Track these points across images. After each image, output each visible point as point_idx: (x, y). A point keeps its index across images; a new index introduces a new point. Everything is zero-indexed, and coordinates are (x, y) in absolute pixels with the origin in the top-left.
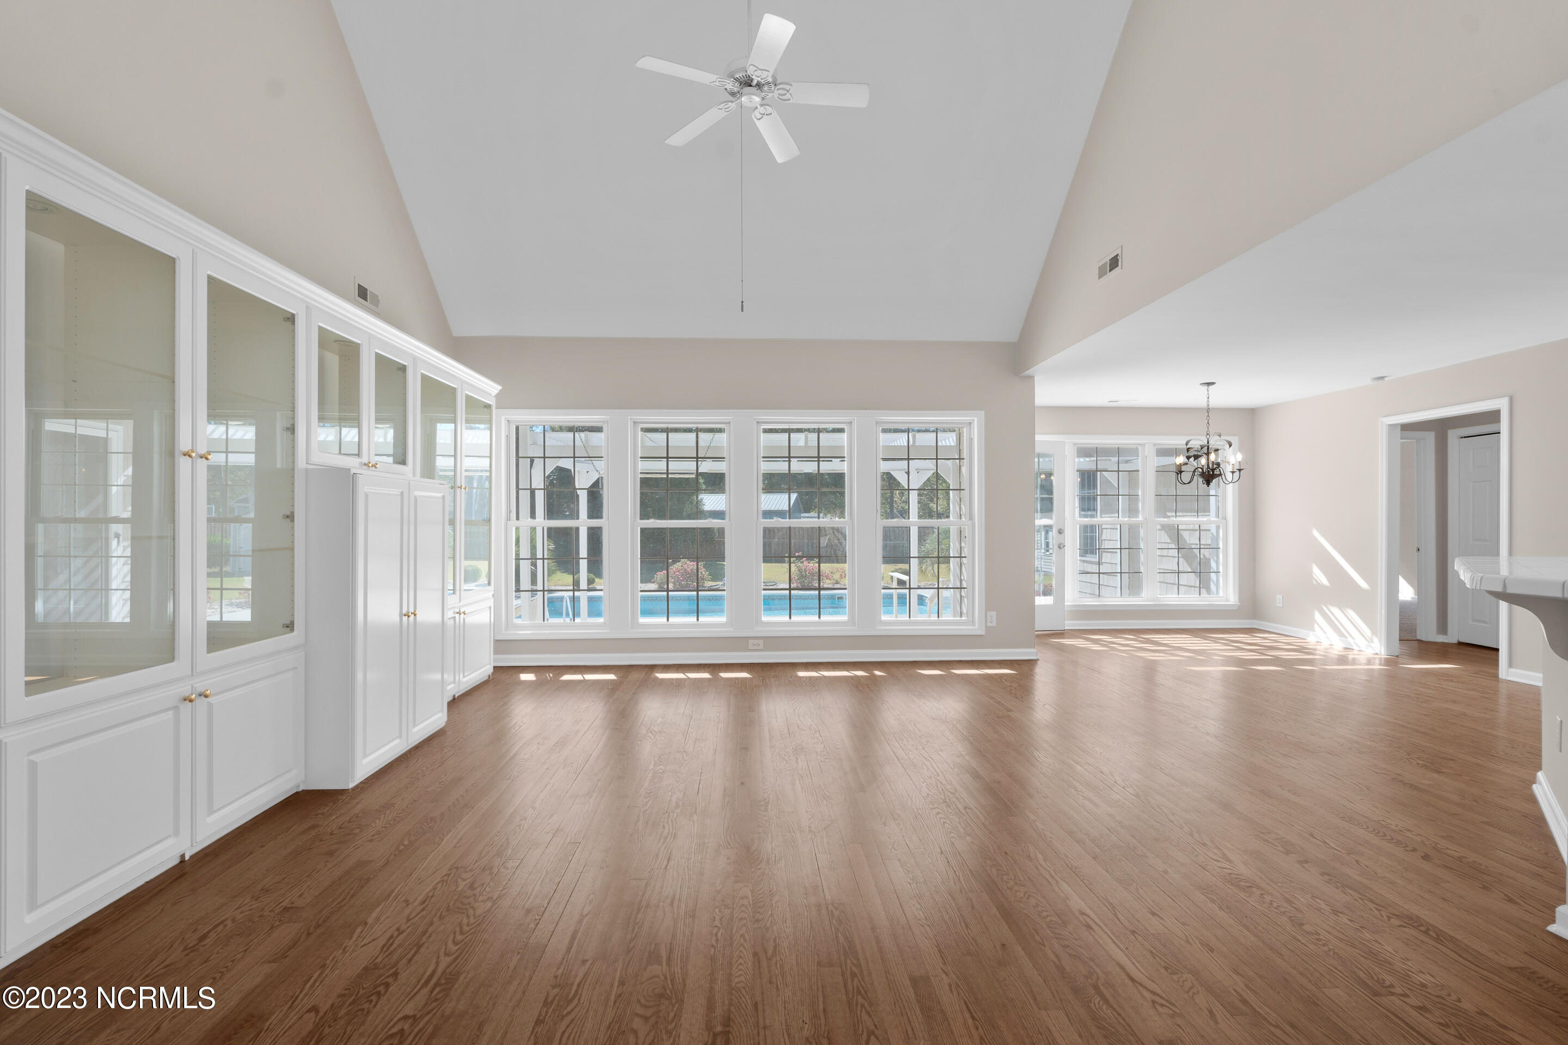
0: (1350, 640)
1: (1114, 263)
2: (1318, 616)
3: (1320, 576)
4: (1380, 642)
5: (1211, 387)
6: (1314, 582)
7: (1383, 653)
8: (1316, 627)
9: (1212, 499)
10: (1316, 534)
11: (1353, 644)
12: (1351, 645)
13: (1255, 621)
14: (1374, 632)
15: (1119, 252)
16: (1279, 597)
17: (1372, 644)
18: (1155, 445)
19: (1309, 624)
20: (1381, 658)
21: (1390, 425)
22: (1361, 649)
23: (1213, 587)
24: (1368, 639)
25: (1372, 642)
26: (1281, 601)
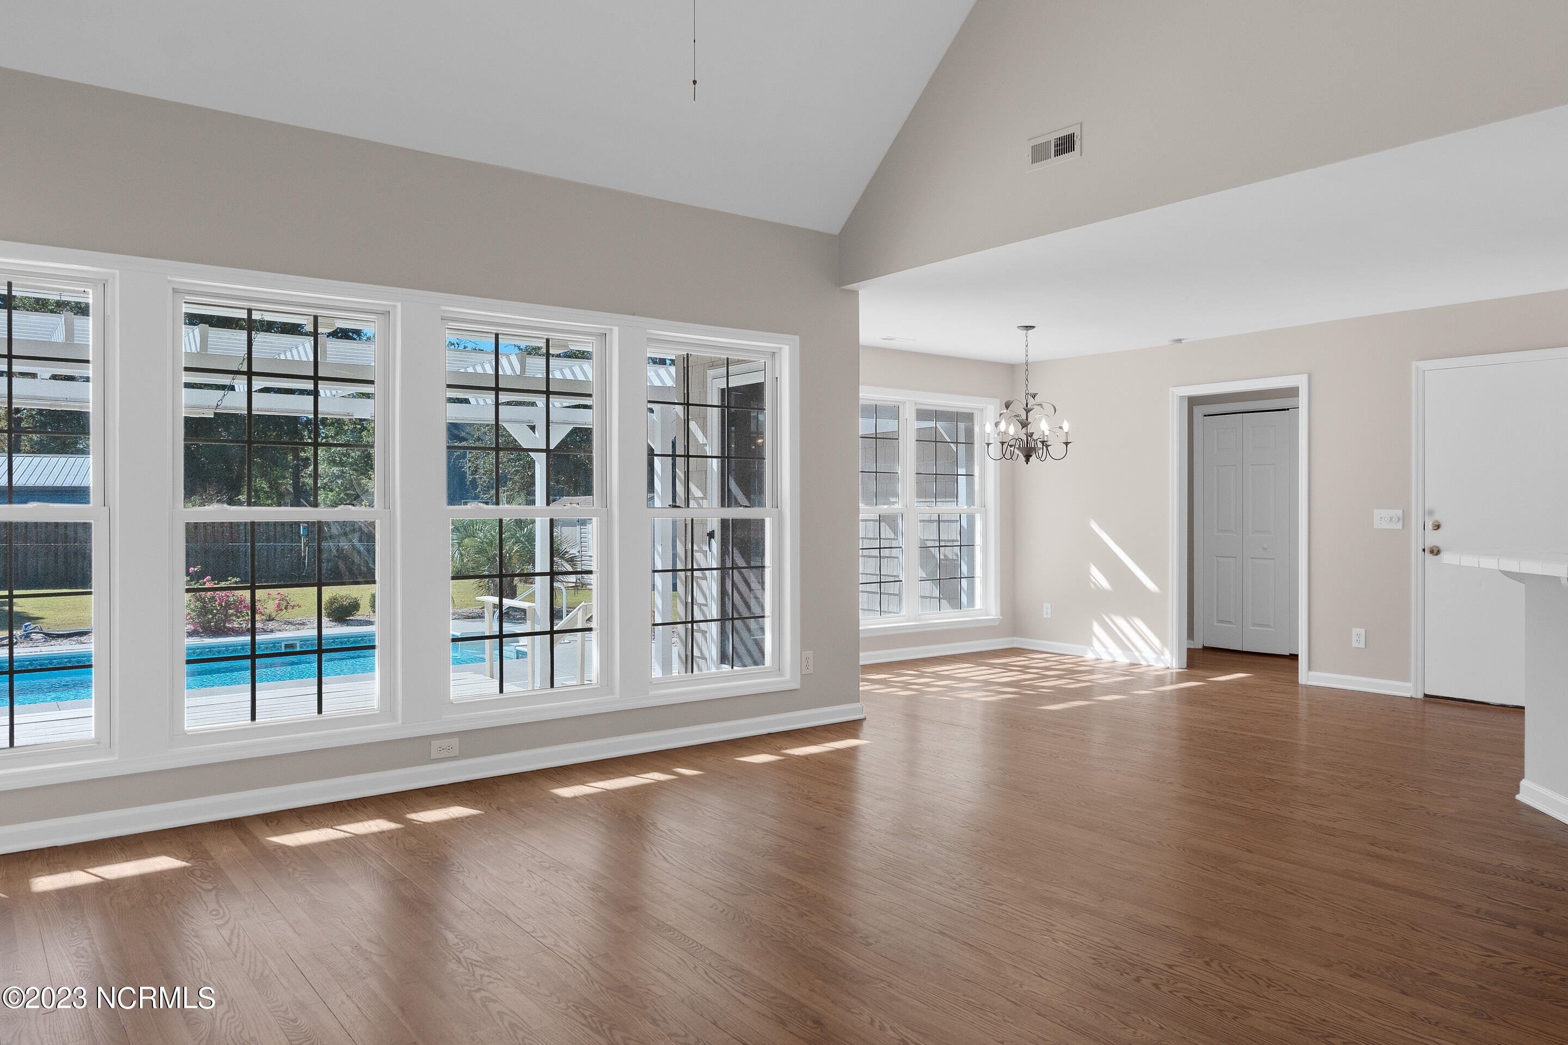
0: (1137, 654)
1: (1066, 145)
2: (1097, 628)
3: (1098, 577)
4: (1172, 653)
5: (1030, 332)
6: (1092, 585)
7: (1174, 666)
8: (1095, 642)
9: (962, 480)
10: (1094, 526)
11: (1140, 658)
12: (1140, 661)
13: (1015, 638)
14: (1164, 643)
15: (1075, 130)
16: (1047, 606)
17: (1162, 657)
18: (916, 404)
19: (1087, 638)
20: (1172, 673)
21: (1180, 396)
22: (1151, 664)
23: (964, 599)
24: (1158, 652)
25: (1163, 654)
26: (1049, 611)
